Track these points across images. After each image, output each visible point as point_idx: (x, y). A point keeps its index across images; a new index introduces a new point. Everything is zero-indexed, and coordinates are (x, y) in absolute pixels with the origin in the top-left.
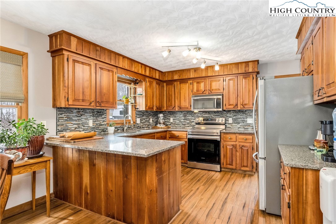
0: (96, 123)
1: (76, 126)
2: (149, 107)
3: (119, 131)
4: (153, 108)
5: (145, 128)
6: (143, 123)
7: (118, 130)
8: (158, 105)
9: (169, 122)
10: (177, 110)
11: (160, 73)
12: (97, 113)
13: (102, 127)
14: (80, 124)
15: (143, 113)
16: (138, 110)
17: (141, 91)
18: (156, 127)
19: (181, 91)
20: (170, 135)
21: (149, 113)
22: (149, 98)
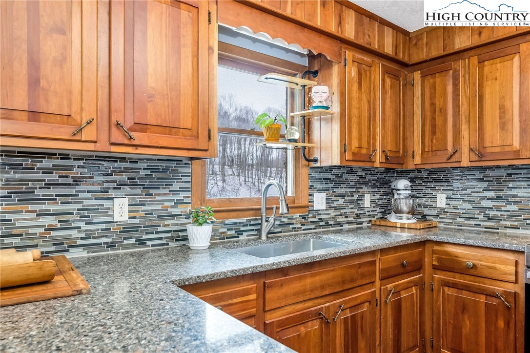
0: (143, 208)
1: (53, 221)
2: (354, 154)
3: (243, 237)
4: (370, 160)
5: (346, 227)
6: (335, 209)
7: (240, 233)
8: (390, 147)
9: (431, 207)
10: (465, 163)
11: (400, 35)
12: (149, 172)
13: (171, 224)
14: (72, 214)
15: (337, 175)
16: (318, 165)
17: (325, 96)
18: (383, 223)
19: (487, 91)
20: (439, 260)
21: (361, 177)
22: (355, 120)
